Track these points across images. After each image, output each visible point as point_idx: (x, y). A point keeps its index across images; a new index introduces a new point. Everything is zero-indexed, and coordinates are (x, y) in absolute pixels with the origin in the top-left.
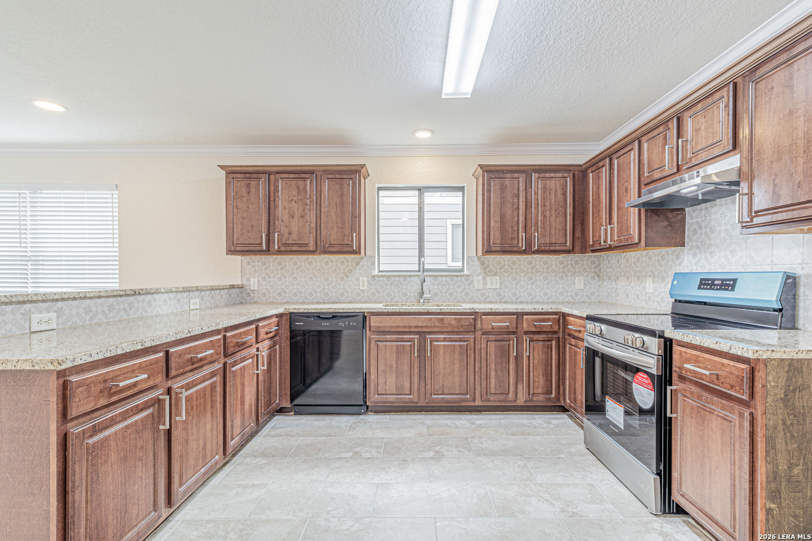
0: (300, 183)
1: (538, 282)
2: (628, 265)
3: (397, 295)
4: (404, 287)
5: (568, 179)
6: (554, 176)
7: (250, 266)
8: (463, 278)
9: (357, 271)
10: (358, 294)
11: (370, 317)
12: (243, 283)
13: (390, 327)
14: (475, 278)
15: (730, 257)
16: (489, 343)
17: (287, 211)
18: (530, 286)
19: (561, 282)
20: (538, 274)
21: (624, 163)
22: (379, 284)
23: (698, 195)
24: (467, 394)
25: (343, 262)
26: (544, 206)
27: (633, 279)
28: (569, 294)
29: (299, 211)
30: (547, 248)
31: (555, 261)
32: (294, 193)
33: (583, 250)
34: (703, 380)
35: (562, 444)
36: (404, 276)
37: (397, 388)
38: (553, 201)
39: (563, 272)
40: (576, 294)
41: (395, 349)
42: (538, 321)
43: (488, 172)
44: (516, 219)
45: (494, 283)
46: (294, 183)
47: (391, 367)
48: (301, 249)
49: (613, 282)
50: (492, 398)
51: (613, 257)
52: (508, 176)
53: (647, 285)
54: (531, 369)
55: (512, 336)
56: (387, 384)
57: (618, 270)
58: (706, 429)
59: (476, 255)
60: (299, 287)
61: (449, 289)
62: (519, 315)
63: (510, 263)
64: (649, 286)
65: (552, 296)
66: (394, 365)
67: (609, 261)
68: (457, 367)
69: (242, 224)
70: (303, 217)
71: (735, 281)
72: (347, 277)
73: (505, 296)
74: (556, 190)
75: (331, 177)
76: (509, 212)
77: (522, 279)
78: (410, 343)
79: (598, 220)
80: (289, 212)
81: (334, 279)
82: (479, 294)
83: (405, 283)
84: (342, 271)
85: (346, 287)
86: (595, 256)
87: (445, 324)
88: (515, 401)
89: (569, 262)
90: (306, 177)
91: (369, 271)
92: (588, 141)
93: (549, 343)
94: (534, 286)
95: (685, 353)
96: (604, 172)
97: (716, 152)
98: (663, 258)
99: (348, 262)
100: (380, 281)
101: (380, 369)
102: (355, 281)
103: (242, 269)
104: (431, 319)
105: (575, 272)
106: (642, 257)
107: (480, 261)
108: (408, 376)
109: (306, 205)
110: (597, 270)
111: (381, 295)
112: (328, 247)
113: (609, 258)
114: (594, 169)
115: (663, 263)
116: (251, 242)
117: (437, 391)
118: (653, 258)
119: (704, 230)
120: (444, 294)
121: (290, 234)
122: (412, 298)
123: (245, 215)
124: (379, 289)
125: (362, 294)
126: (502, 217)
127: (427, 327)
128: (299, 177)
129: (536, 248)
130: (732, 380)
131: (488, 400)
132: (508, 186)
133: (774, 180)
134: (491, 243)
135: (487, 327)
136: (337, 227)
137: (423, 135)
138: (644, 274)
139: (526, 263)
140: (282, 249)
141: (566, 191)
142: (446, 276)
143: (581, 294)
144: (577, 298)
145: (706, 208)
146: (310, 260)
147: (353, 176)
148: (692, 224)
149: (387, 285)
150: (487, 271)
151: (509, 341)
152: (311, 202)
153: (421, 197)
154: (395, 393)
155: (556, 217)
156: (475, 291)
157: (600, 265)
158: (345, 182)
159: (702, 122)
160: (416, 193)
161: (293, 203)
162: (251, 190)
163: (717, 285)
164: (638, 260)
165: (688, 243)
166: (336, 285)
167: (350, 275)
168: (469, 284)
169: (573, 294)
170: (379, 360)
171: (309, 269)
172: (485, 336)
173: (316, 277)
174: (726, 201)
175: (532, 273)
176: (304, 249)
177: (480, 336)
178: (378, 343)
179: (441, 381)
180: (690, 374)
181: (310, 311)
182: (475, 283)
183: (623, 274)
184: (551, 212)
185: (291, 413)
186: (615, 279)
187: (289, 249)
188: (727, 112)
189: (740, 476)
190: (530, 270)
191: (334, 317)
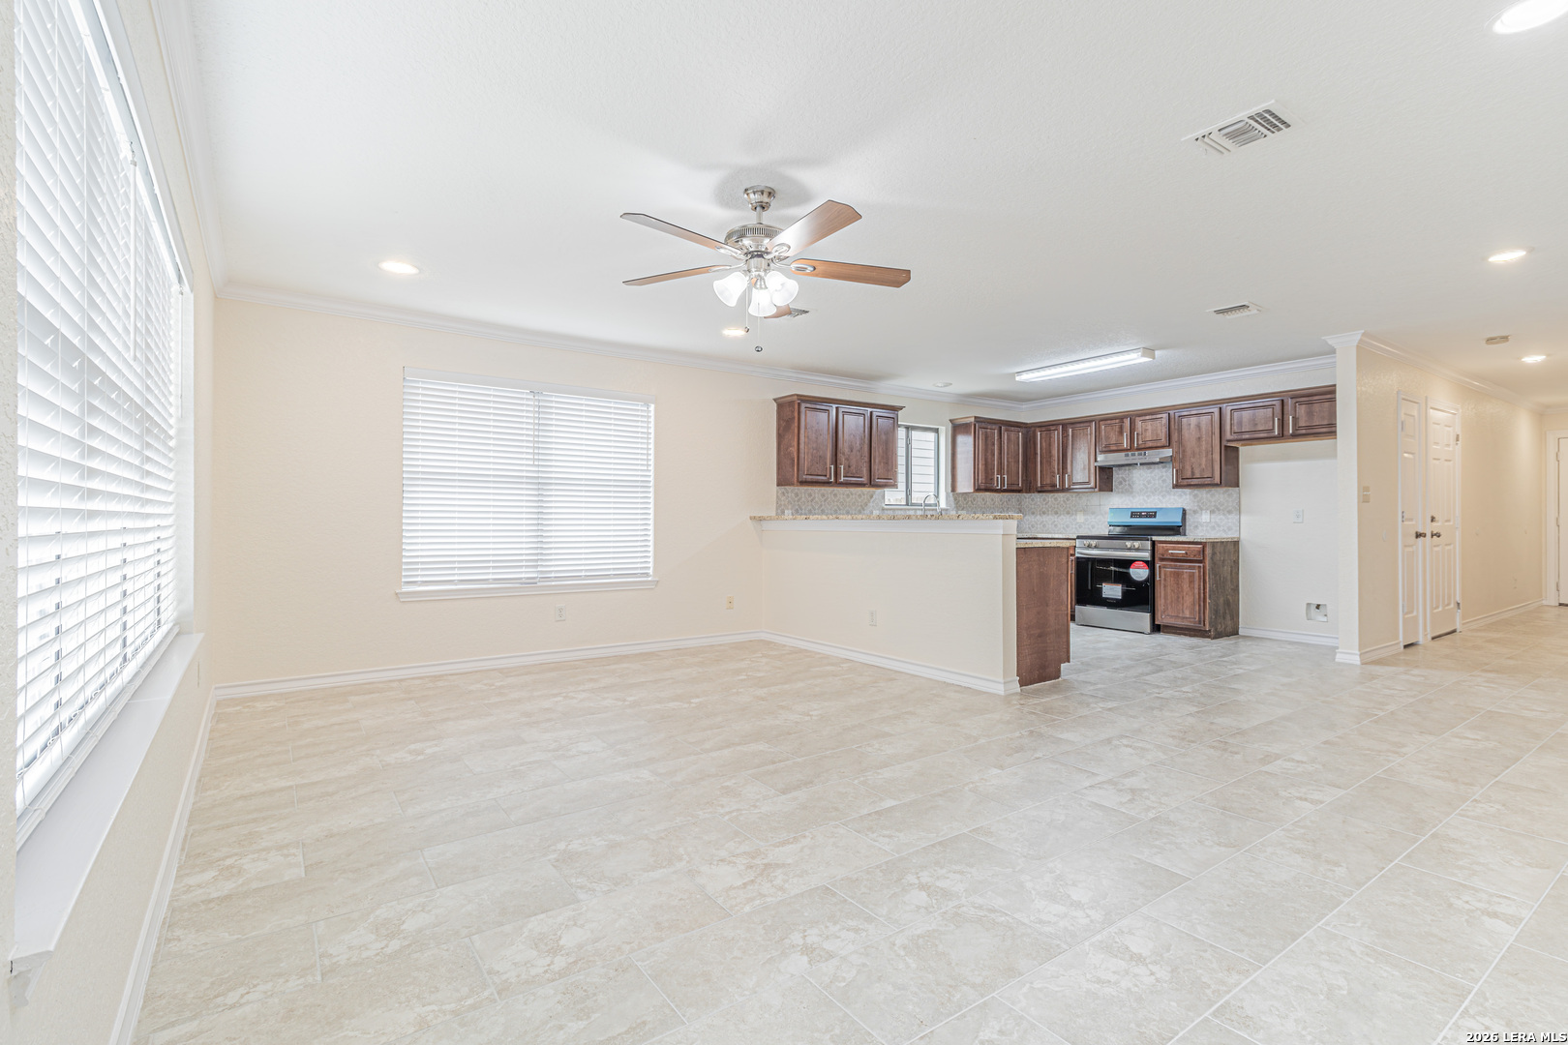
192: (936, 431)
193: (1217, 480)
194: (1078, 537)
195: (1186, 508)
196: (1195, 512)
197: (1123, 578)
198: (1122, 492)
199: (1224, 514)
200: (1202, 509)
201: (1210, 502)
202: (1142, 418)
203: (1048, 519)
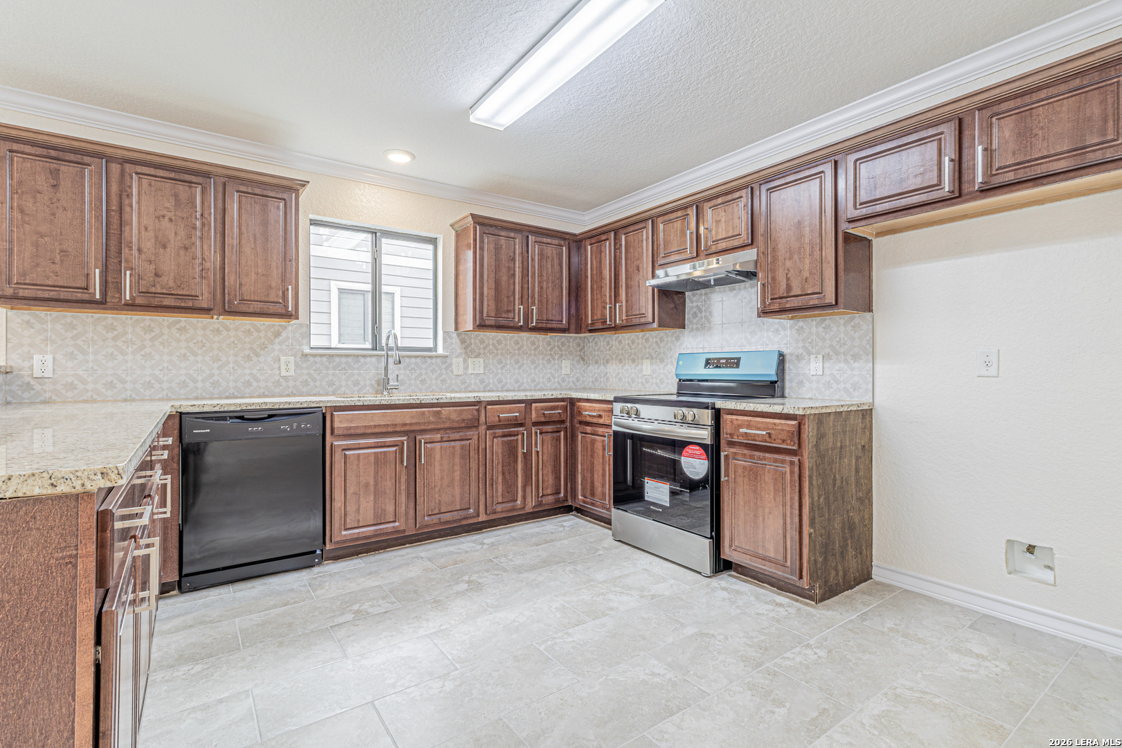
0: (182, 189)
1: (525, 366)
2: (620, 347)
3: (343, 383)
4: (356, 372)
5: (564, 248)
6: (550, 242)
7: (32, 330)
8: (439, 360)
9: (277, 347)
10: (278, 383)
11: (332, 415)
12: (10, 363)
13: (365, 427)
14: (454, 361)
15: (750, 337)
16: (495, 440)
17: (151, 234)
18: (516, 371)
19: (548, 366)
20: (525, 357)
21: (634, 240)
22: (314, 368)
23: (710, 281)
24: (469, 508)
25: (249, 331)
26: (541, 275)
27: (627, 362)
28: (556, 380)
29: (179, 238)
30: (544, 325)
31: (543, 342)
32: (167, 205)
33: (579, 330)
34: (756, 441)
35: (591, 542)
36: (354, 356)
37: (376, 515)
38: (550, 270)
39: (551, 354)
40: (563, 380)
41: (372, 459)
42: (546, 410)
43: (481, 224)
44: (512, 287)
45: (477, 366)
46: (168, 185)
47: (367, 485)
48: (183, 305)
49: (602, 366)
50: (499, 508)
51: (602, 339)
52: (503, 233)
53: (644, 367)
54: (540, 467)
55: (521, 429)
56: (361, 512)
57: (608, 352)
58: (759, 484)
59: (456, 329)
60: (157, 372)
61: (421, 374)
62: (528, 403)
63: (495, 342)
64: (647, 368)
65: (539, 382)
66: (372, 482)
67: (596, 343)
68: (457, 474)
69: (36, 245)
70: (186, 249)
71: (739, 359)
72: (258, 355)
73: (507, 383)
74: (553, 259)
75: (244, 190)
76: (504, 278)
77: (508, 362)
78: (394, 449)
79: (599, 296)
80: (156, 237)
81: (231, 359)
82: (458, 381)
83: (356, 366)
84: (247, 346)
85: (255, 372)
86: (580, 338)
87: (442, 418)
88: (524, 508)
89: (556, 344)
90: (194, 181)
91: (298, 347)
92: (575, 209)
93: (558, 434)
94: (521, 371)
95: (737, 420)
96: (608, 247)
97: (736, 243)
98: (662, 340)
99: (258, 331)
100: (316, 363)
101: (350, 491)
102: (272, 363)
103: (9, 336)
104: (423, 413)
105: (562, 355)
106: (638, 339)
107: (460, 337)
108: (392, 496)
109: (195, 228)
110: (582, 353)
111: (318, 384)
112: (238, 303)
113: (596, 339)
114: (593, 241)
115: (662, 345)
116: (61, 283)
117: (432, 510)
118: (651, 340)
119: (703, 314)
120: (413, 382)
121: (156, 275)
122: (368, 388)
123: (43, 228)
124: (315, 375)
125: (284, 384)
126: (497, 283)
127: (419, 424)
128: (177, 177)
129: (534, 324)
130: (784, 436)
131: (494, 512)
132: (504, 247)
133: (787, 274)
134: (485, 315)
135: (493, 419)
136: (257, 274)
137: (399, 159)
138: (640, 356)
139: (512, 343)
140: (139, 301)
141: (562, 262)
142: (416, 357)
143: (567, 380)
144: (563, 384)
145: (706, 294)
146: (183, 324)
147: (285, 196)
148: (692, 308)
149: (328, 368)
150: (469, 351)
151: (518, 435)
152: (203, 225)
153: (376, 245)
154: (372, 523)
155: (553, 289)
156: (454, 377)
157: (584, 347)
158: (272, 204)
159: (722, 215)
160: (369, 236)
161: (165, 222)
162: (62, 183)
163: (723, 363)
164: (633, 342)
165: (688, 326)
166: (236, 368)
167: (262, 352)
168: (446, 368)
169: (560, 380)
170: (348, 478)
171: (179, 341)
172: (491, 431)
173: (195, 354)
174: (724, 288)
175: (519, 354)
176: (190, 304)
177: (484, 432)
178: (347, 453)
179: (437, 496)
180: (742, 438)
181: (226, 409)
182: (454, 366)
183: (614, 357)
184: (547, 283)
185: (172, 593)
186: (603, 363)
187: (156, 302)
188: (746, 211)
189: (791, 513)
190: (517, 352)
191: (270, 416)
192: (433, 241)
193: (830, 298)
194: (617, 400)
195: (786, 351)
196: (799, 357)
197: (671, 472)
198: (697, 329)
199: (846, 361)
200: (809, 353)
201: (823, 339)
202: (711, 203)
203: (613, 369)
